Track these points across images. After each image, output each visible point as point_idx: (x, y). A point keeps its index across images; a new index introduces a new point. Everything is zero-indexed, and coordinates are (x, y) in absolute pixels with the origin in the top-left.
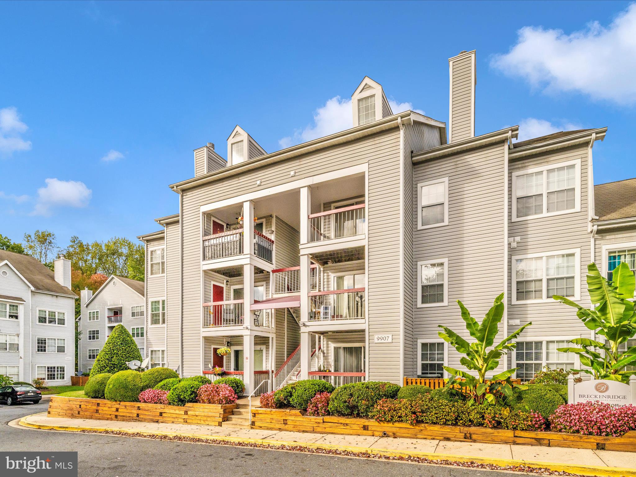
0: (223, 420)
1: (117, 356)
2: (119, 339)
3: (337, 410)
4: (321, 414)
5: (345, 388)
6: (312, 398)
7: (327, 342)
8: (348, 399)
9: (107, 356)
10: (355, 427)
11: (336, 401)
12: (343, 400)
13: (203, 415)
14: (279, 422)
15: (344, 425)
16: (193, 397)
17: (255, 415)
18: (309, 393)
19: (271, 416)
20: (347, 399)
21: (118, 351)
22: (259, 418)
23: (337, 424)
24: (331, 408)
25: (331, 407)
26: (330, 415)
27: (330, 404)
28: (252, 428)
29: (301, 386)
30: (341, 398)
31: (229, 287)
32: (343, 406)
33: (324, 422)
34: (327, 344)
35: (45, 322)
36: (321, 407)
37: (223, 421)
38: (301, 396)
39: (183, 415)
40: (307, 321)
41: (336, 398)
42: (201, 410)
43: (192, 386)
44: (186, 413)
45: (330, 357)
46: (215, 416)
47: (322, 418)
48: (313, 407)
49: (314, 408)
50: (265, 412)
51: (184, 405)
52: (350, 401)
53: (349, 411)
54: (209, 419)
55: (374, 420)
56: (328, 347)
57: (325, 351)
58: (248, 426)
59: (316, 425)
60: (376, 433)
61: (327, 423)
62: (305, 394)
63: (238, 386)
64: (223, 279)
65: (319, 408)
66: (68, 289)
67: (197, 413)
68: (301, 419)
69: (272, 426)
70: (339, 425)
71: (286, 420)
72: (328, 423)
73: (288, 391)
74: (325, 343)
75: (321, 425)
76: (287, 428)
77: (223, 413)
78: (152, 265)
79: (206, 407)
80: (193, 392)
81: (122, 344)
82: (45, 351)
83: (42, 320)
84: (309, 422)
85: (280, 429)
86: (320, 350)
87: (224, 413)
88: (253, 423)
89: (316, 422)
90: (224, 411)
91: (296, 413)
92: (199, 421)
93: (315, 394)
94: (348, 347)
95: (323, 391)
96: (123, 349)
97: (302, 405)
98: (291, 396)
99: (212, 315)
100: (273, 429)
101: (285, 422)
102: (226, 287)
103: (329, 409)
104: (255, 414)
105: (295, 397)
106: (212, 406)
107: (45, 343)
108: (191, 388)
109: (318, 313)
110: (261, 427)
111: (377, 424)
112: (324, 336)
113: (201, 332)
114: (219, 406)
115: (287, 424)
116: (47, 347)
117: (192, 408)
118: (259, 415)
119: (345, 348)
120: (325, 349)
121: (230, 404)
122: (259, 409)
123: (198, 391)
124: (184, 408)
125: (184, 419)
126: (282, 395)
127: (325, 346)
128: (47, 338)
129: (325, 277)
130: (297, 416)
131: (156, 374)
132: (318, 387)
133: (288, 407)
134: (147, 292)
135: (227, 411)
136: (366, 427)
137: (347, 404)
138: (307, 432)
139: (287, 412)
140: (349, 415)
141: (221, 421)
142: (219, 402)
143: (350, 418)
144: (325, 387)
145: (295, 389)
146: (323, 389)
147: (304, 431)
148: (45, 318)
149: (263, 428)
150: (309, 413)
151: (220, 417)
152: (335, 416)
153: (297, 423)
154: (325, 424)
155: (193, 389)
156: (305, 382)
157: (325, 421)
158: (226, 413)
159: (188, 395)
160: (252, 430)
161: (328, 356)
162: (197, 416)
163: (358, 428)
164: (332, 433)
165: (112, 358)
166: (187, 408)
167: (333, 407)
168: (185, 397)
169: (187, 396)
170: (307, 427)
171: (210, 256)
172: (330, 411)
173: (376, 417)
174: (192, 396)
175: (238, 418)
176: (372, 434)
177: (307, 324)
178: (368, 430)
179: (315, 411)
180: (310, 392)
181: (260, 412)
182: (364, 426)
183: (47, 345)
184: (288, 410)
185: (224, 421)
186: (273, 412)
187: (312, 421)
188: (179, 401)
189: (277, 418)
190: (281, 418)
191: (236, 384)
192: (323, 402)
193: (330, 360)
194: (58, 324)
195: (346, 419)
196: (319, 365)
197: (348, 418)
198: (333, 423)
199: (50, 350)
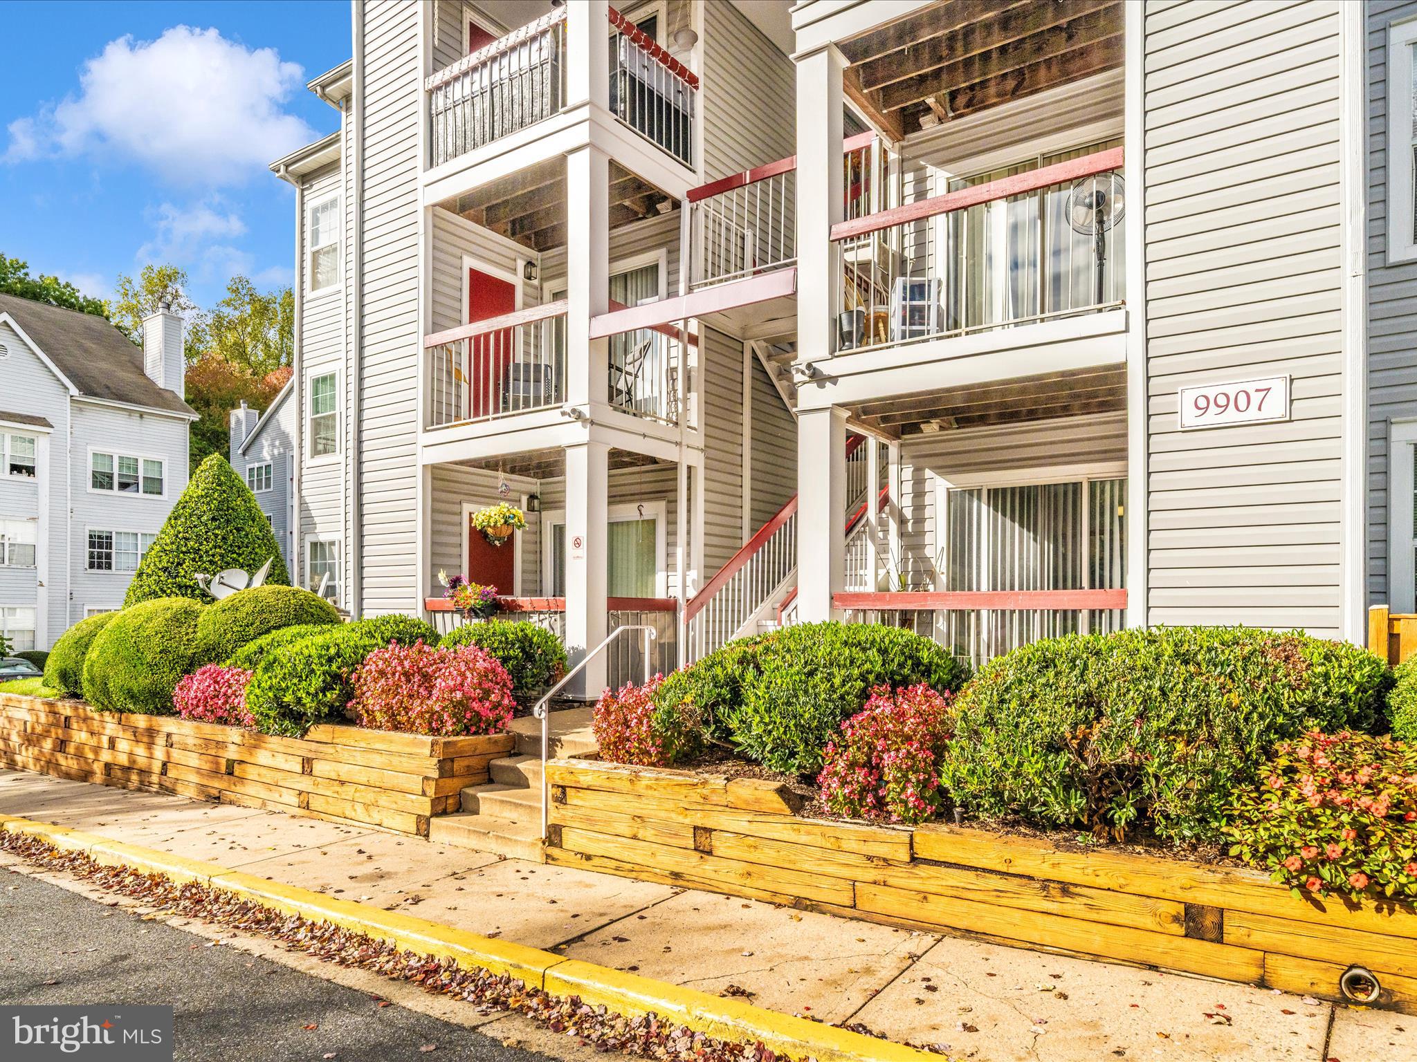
0: (440, 808)
1: (194, 560)
2: (208, 504)
3: (997, 793)
4: (900, 808)
5: (1047, 663)
6: (847, 715)
7: (918, 470)
8: (1074, 726)
9: (165, 559)
10: (1122, 910)
11: (989, 735)
12: (1038, 735)
13: (364, 780)
14: (670, 841)
15: (1044, 888)
16: (336, 700)
17: (564, 793)
18: (833, 689)
19: (634, 806)
20: (1065, 728)
21: (201, 544)
22: (583, 811)
23: (995, 882)
24: (958, 783)
25: (963, 771)
26: (950, 819)
27: (955, 752)
28: (548, 856)
29: (789, 651)
30: (1025, 723)
31: (536, 288)
32: (1039, 774)
33: (914, 860)
34: (919, 482)
35: (111, 488)
36: (899, 769)
37: (435, 814)
38: (789, 703)
39: (298, 778)
40: (826, 354)
41: (991, 721)
42: (360, 758)
43: (332, 651)
44: (307, 765)
45: (928, 539)
46: (406, 786)
47: (900, 834)
48: (852, 765)
49: (860, 775)
50: (607, 784)
51: (306, 731)
52: (1086, 739)
53: (1078, 801)
54: (383, 800)
55: (1276, 879)
56: (919, 494)
57: (908, 513)
58: (533, 844)
59: (872, 874)
60: (1285, 971)
61: (933, 870)
62: (806, 692)
63: (529, 657)
64: (513, 255)
65: (889, 775)
66: (176, 397)
67: (344, 771)
68: (788, 835)
69: (639, 854)
70: (1012, 884)
71: (709, 831)
72: (943, 870)
73: (721, 677)
74: (908, 473)
75: (898, 877)
76: (713, 875)
77: (435, 775)
78: (315, 255)
79: (378, 746)
80: (336, 677)
81: (214, 519)
82: (109, 567)
83: (102, 480)
84: (828, 855)
85: (676, 875)
86: (887, 509)
87: (441, 776)
88: (554, 836)
89: (870, 858)
90: (441, 769)
91: (758, 794)
92: (349, 804)
93: (864, 695)
94: (1013, 489)
95: (905, 682)
96: (216, 536)
97: (793, 754)
98: (736, 700)
99: (465, 387)
100: (643, 876)
101: (703, 840)
102: (525, 284)
103: (946, 782)
104: (563, 788)
105: (756, 711)
106: (401, 739)
107: (109, 546)
108: (330, 660)
109: (877, 319)
110: (589, 858)
111: (1293, 903)
112: (901, 445)
113: (419, 452)
114: (423, 744)
115: (710, 853)
116: (113, 556)
117: (329, 749)
118: (583, 793)
119: (996, 491)
120: (907, 501)
121: (475, 733)
122: (584, 764)
123: (354, 676)
124: (301, 747)
125: (301, 793)
126: (688, 699)
127: (908, 487)
128: (114, 530)
129: (909, 189)
130: (765, 813)
131: (248, 608)
132: (879, 660)
133: (721, 760)
134: (301, 347)
135: (459, 765)
136: (1209, 920)
137: (1063, 758)
138: (813, 907)
139: (714, 791)
140: (1079, 825)
141: (428, 814)
142: (430, 723)
143: (1086, 849)
144: (917, 663)
145: (757, 667)
146: (906, 671)
147: (801, 904)
148: (110, 477)
149: (596, 861)
150: (832, 798)
151: (424, 794)
152: (984, 826)
153: (767, 854)
154: (923, 870)
155: (334, 667)
156: (812, 631)
157: (922, 853)
158: (453, 776)
159: (312, 690)
160: (551, 869)
161: (920, 533)
162: (342, 783)
163: (1149, 922)
164: (968, 933)
165: (179, 564)
166: (314, 746)
167: (972, 772)
168: (299, 700)
169: (306, 695)
170: (815, 880)
171: (450, 149)
172: (952, 794)
173: (1294, 863)
174: (330, 696)
175: (502, 802)
176: (1253, 972)
177: (827, 368)
178: (1219, 940)
179: (864, 790)
180: (837, 681)
181: (585, 780)
182: (1188, 907)
183: (113, 551)
184: (717, 781)
185: (444, 813)
186: (644, 782)
187: (845, 845)
188: (284, 716)
189: (663, 814)
190: (681, 819)
191: (523, 650)
192: (908, 739)
193: (928, 552)
194: (145, 492)
195: (1061, 856)
196: (882, 572)
197: (1070, 847)
198: (972, 874)
199: (123, 566)
